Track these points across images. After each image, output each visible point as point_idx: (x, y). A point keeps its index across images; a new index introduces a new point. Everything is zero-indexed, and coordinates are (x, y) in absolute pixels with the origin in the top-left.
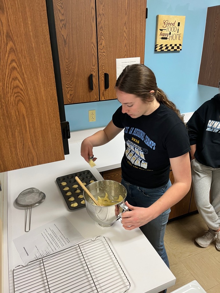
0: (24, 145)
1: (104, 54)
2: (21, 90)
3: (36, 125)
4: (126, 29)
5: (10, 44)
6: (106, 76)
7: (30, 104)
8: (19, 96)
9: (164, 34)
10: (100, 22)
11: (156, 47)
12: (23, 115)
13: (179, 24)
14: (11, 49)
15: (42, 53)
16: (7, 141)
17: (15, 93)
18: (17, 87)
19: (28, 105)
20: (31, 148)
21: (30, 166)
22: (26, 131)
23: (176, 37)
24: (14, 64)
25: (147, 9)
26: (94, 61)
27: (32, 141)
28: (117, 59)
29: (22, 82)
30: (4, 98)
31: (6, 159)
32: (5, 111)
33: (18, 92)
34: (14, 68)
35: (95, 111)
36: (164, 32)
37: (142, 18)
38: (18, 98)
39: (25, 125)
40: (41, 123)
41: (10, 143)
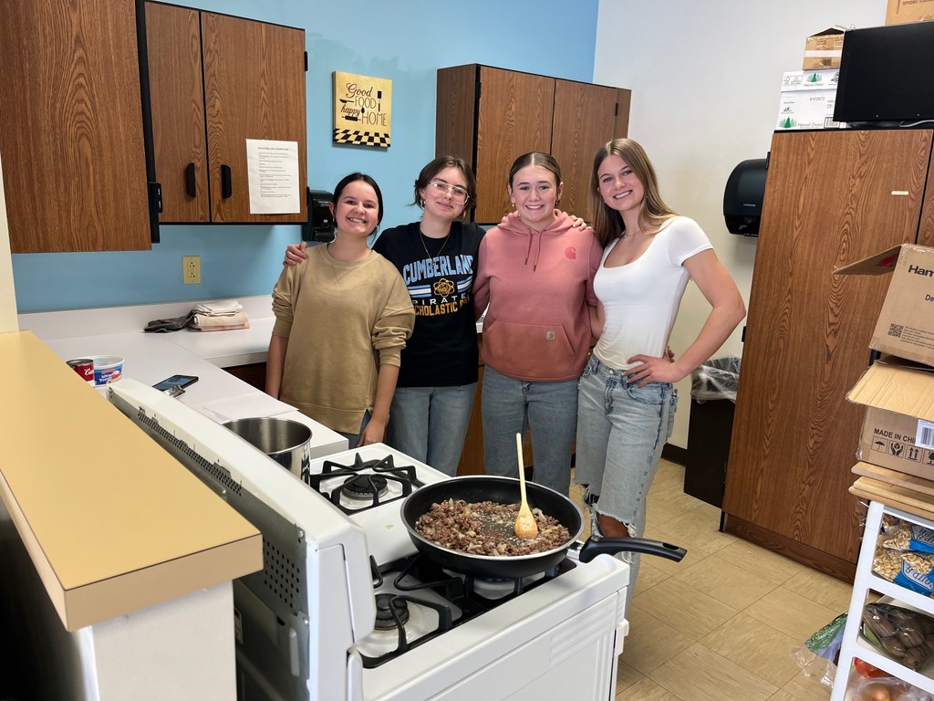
0: (82, 209)
1: (220, 126)
2: (88, 118)
3: (106, 180)
4: (266, 84)
5: (80, 52)
6: (225, 171)
7: (99, 142)
8: (84, 128)
9: (349, 111)
10: (211, 65)
11: (335, 135)
12: (87, 159)
13: (380, 95)
14: (80, 58)
15: (125, 70)
16: (55, 197)
17: (78, 122)
18: (82, 113)
19: (96, 143)
20: (95, 217)
21: (90, 251)
22: (89, 186)
23: (376, 119)
24: (82, 80)
25: (306, 54)
26: (198, 137)
27: (96, 205)
28: (248, 141)
29: (90, 107)
30: (61, 128)
31: (49, 230)
32: (59, 147)
33: (84, 122)
34: (81, 86)
35: (198, 258)
36: (348, 105)
37: (296, 69)
38: (81, 131)
39: (88, 177)
40: (115, 176)
41: (59, 201)
